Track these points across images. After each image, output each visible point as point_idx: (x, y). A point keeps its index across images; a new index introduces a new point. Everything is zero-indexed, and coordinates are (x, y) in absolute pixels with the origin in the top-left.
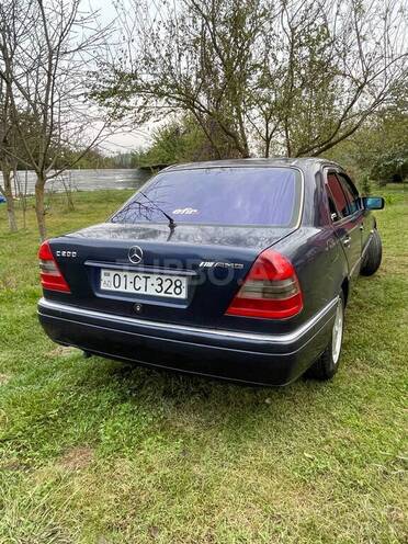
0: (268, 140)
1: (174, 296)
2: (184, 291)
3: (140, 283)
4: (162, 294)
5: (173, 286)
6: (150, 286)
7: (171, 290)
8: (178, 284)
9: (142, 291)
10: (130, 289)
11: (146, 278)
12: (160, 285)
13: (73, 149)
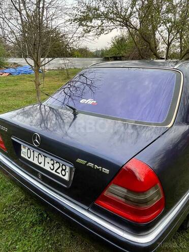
0: (169, 44)
1: (60, 175)
2: (67, 174)
3: (41, 159)
4: (53, 172)
5: (61, 169)
6: (47, 163)
7: (59, 171)
8: (64, 168)
9: (42, 165)
10: (36, 162)
11: (45, 157)
12: (53, 165)
13: (75, 47)
